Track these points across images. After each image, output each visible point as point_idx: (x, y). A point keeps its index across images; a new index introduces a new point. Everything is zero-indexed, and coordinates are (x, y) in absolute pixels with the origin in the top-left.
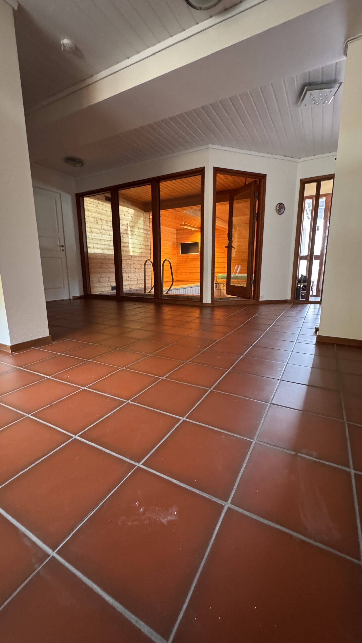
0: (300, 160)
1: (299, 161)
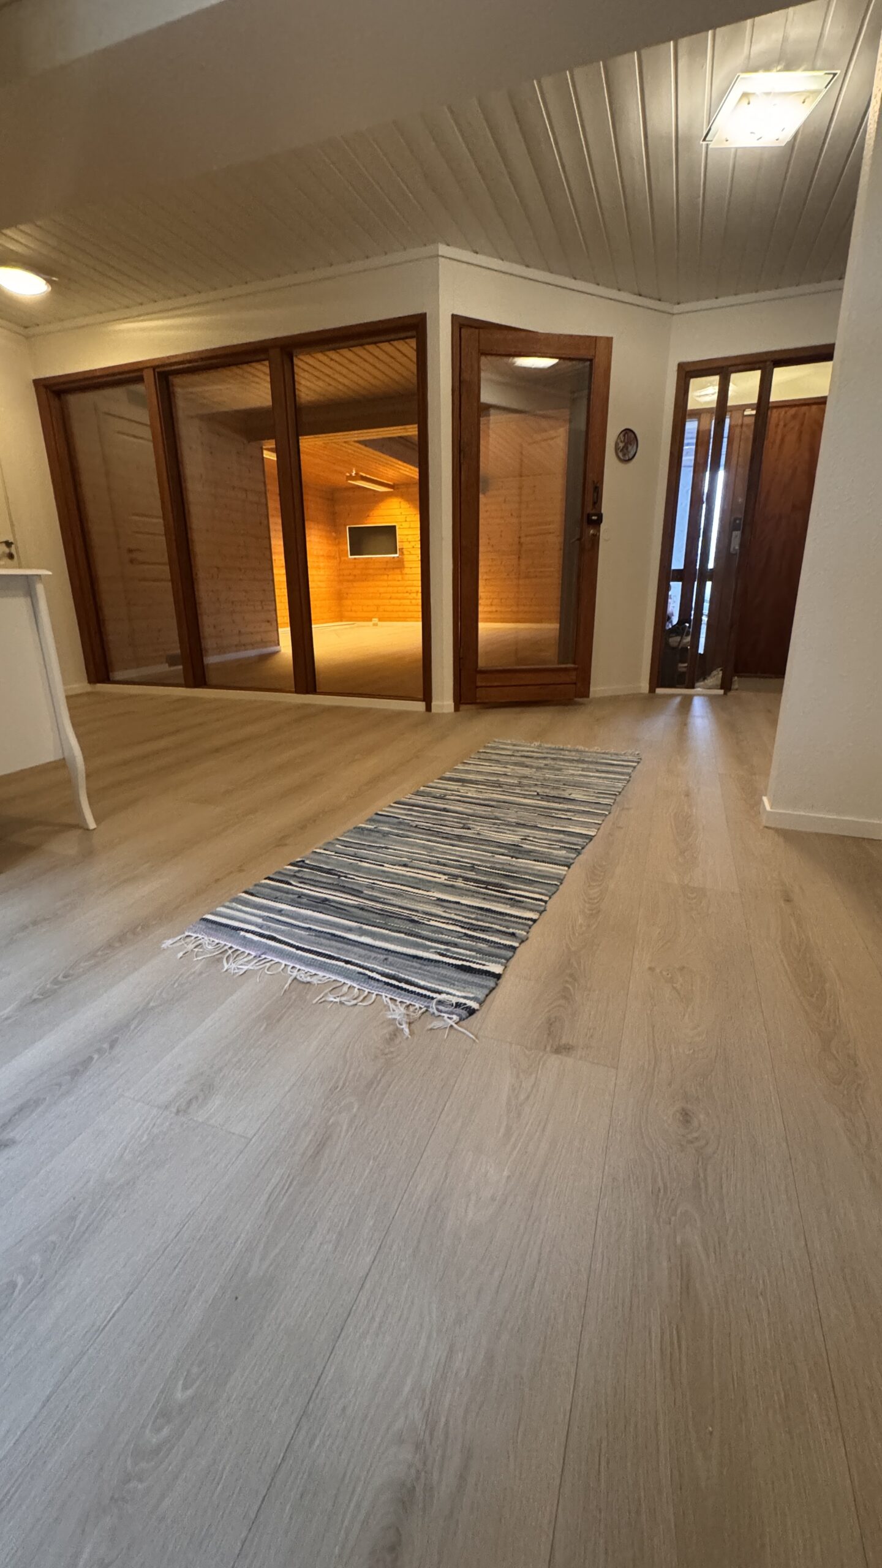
0: (677, 309)
1: (675, 311)
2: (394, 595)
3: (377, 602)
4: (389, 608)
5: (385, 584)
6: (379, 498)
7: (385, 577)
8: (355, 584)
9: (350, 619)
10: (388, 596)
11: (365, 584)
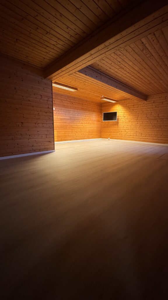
2: (115, 132)
3: (110, 133)
4: (113, 135)
5: (113, 128)
6: (113, 105)
7: (113, 127)
8: (105, 128)
9: (103, 138)
10: (113, 132)
11: (107, 128)
